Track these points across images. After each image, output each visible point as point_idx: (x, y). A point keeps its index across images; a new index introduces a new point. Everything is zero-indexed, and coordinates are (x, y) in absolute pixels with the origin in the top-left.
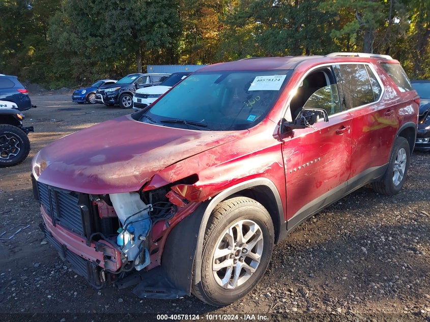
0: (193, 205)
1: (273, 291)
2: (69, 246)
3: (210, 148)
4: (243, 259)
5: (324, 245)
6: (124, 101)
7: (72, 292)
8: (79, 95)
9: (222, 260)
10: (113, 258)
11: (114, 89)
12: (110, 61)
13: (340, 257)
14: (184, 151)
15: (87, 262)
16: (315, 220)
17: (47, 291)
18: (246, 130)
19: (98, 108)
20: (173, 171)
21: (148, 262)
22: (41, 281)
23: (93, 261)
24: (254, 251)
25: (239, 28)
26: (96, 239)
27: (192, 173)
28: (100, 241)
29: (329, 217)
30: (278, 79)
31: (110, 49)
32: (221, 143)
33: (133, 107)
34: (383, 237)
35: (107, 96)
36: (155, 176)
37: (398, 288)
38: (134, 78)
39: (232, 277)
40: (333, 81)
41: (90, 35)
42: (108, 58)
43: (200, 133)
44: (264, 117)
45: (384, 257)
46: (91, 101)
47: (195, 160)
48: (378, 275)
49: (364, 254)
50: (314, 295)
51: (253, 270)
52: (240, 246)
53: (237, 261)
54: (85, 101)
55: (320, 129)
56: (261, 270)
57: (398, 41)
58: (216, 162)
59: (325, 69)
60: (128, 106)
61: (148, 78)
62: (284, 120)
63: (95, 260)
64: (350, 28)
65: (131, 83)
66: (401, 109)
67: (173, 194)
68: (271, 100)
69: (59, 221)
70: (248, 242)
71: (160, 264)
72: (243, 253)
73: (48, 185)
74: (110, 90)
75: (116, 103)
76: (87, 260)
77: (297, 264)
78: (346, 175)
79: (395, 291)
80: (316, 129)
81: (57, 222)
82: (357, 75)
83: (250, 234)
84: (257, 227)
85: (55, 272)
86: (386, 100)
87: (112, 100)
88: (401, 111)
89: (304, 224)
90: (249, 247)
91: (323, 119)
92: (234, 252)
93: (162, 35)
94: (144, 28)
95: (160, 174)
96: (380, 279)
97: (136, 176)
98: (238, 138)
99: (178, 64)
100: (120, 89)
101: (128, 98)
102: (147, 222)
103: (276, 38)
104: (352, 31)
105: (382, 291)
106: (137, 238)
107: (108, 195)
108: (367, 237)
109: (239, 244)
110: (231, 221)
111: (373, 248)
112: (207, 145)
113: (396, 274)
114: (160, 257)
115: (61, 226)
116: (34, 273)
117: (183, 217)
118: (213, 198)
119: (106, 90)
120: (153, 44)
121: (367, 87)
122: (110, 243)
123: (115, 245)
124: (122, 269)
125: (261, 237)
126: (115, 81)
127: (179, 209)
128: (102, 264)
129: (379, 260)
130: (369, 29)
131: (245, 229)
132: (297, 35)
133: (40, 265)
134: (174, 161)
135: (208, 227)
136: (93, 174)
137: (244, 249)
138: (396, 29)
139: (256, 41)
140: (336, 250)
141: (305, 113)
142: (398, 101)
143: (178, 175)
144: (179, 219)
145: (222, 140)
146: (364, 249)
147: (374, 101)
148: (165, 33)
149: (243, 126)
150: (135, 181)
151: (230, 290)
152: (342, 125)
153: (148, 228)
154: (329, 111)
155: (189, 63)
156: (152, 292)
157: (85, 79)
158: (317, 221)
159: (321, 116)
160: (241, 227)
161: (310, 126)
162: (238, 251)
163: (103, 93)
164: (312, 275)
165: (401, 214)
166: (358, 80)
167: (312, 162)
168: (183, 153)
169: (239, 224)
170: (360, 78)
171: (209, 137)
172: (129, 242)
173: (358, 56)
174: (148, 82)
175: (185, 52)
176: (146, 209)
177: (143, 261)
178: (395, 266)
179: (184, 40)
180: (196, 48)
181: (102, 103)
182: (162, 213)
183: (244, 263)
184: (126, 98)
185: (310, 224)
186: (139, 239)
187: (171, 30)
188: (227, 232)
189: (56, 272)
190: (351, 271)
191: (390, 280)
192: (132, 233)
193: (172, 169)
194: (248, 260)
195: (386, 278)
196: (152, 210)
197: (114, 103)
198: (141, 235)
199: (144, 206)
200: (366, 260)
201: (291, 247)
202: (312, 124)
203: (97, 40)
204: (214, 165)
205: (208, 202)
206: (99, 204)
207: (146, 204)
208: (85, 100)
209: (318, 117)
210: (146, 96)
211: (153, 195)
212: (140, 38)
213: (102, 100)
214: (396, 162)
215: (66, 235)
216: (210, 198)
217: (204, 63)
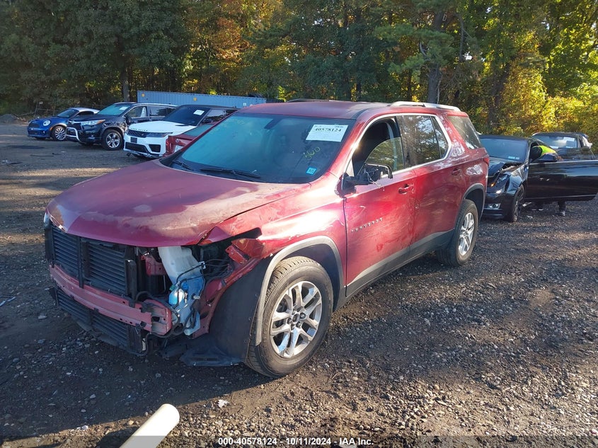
0: (253, 262)
1: (331, 362)
2: (102, 310)
3: (271, 202)
4: (301, 325)
5: (384, 316)
6: (109, 140)
7: (96, 368)
8: (39, 127)
9: (279, 324)
10: (162, 320)
11: (95, 123)
12: (82, 80)
13: (401, 329)
14: (243, 204)
15: (130, 326)
16: (373, 291)
17: (64, 368)
18: (307, 184)
19: (69, 147)
20: (234, 224)
21: (198, 326)
22: (53, 358)
23: (136, 324)
24: (312, 316)
25: (269, 50)
26: (142, 299)
27: (254, 227)
28: (147, 301)
29: (388, 288)
30: (339, 129)
31: (83, 64)
32: (282, 196)
33: (124, 149)
34: (446, 309)
35: (84, 132)
36: (214, 229)
37: (461, 356)
38: (124, 108)
39: (289, 346)
40: (397, 134)
41: (54, 40)
42: (79, 76)
43: (257, 185)
44: (325, 170)
45: (447, 328)
46: (58, 137)
47: (256, 213)
48: (441, 345)
49: (427, 325)
50: (375, 365)
51: (311, 338)
52: (298, 310)
53: (295, 326)
54: (47, 135)
55: (383, 186)
56: (318, 338)
57: (469, 84)
58: (278, 216)
59: (389, 121)
60: (114, 146)
61: (144, 110)
62: (346, 175)
63: (140, 323)
64: (413, 62)
65: (120, 116)
66: (470, 168)
67: (233, 248)
68: (331, 152)
69: (88, 281)
70: (306, 307)
71: (207, 332)
72: (301, 318)
73: (80, 237)
74: (90, 123)
75: (97, 142)
76: (127, 324)
77: (355, 335)
78: (408, 239)
79: (457, 360)
80: (380, 186)
81: (86, 282)
82: (420, 126)
83: (310, 297)
84: (316, 290)
85: (67, 349)
86: (453, 158)
87: (92, 138)
88: (469, 171)
89: (361, 295)
90: (307, 312)
91: (387, 175)
92: (292, 317)
93: (162, 51)
94: (135, 38)
95: (221, 227)
96: (444, 349)
97: (193, 229)
98: (299, 192)
99: (181, 91)
100: (103, 123)
101: (114, 136)
102: (201, 281)
103: (318, 67)
104: (416, 67)
105: (445, 360)
106: (190, 297)
107: (156, 249)
108: (431, 309)
109: (298, 307)
110: (291, 281)
111: (437, 319)
112: (267, 197)
113: (460, 344)
114: (208, 324)
115: (93, 286)
116: (39, 350)
117: (240, 275)
118: (274, 255)
119: (83, 123)
120: (148, 61)
121: (432, 141)
122: (160, 303)
123: (167, 304)
124: (172, 333)
125: (320, 301)
126: (96, 112)
127: (238, 266)
128: (148, 327)
129: (442, 331)
130: (435, 66)
131: (305, 292)
132: (346, 64)
133: (45, 342)
134: (234, 214)
135: (271, 281)
136: (142, 225)
137: (302, 314)
138: (467, 68)
139: (292, 68)
140: (397, 322)
141: (368, 168)
142: (467, 159)
143: (239, 228)
144: (236, 278)
145: (283, 193)
146: (428, 321)
147: (440, 158)
148: (166, 47)
149: (303, 179)
150: (192, 233)
151: (286, 359)
152: (405, 184)
153: (201, 287)
154: (392, 168)
155: (198, 92)
156: (202, 359)
157: (41, 103)
158: (375, 292)
159: (385, 172)
160: (300, 289)
161: (374, 182)
162: (296, 316)
163: (78, 126)
164: (372, 346)
165: (466, 286)
166: (423, 133)
167: (373, 222)
168: (243, 205)
169: (299, 285)
170: (424, 129)
171: (268, 189)
172: (183, 300)
173: (424, 106)
174: (143, 115)
175: (192, 75)
176: (198, 266)
177: (193, 326)
178: (458, 336)
179: (190, 59)
180: (208, 72)
181: (75, 140)
182: (216, 271)
183: (301, 329)
184: (112, 136)
185: (368, 296)
186: (192, 298)
187: (174, 44)
188: (287, 293)
189: (69, 348)
190: (413, 342)
191: (454, 350)
192: (186, 291)
193: (233, 222)
194: (306, 327)
195: (449, 348)
196: (205, 267)
197: (94, 142)
198: (194, 295)
199: (196, 263)
200: (429, 331)
201: (347, 318)
202: (375, 181)
203: (63, 49)
204: (276, 218)
205: (270, 259)
206: (147, 259)
207: (199, 261)
208: (50, 135)
209: (382, 173)
210: (144, 134)
211: (204, 252)
212: (130, 51)
213: (77, 137)
214: (463, 228)
215: (100, 297)
216: (272, 255)
217: (219, 92)
